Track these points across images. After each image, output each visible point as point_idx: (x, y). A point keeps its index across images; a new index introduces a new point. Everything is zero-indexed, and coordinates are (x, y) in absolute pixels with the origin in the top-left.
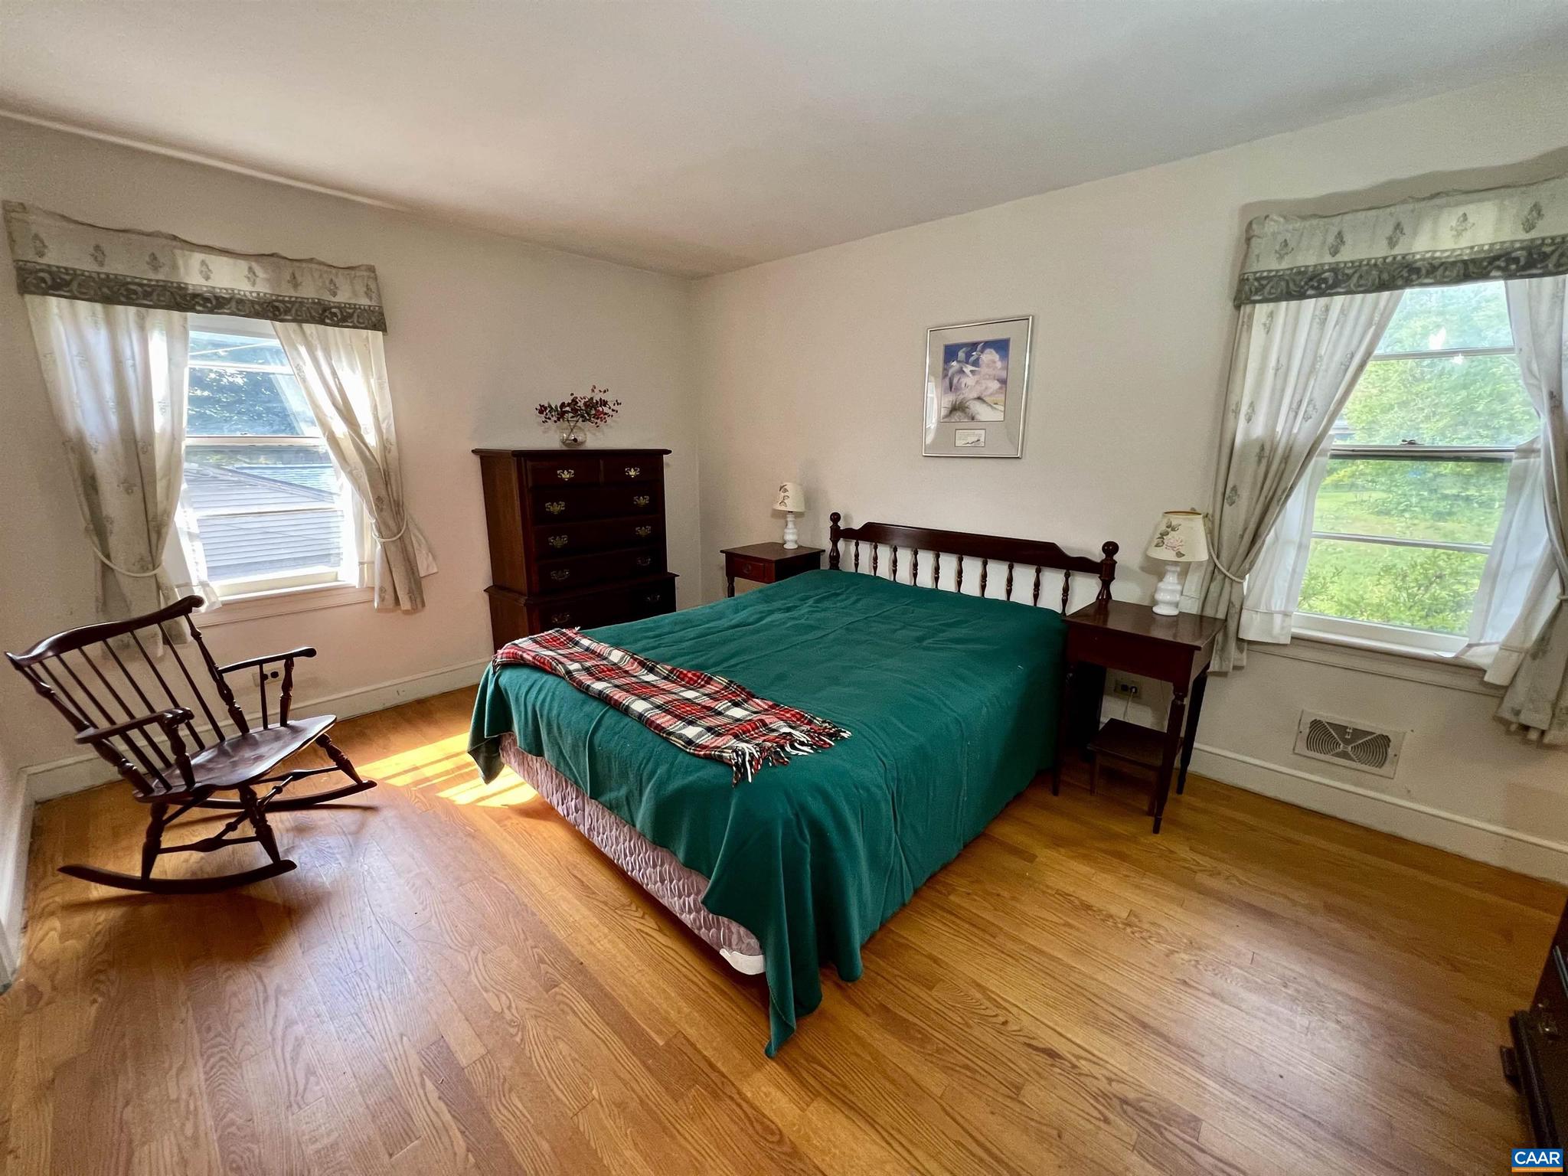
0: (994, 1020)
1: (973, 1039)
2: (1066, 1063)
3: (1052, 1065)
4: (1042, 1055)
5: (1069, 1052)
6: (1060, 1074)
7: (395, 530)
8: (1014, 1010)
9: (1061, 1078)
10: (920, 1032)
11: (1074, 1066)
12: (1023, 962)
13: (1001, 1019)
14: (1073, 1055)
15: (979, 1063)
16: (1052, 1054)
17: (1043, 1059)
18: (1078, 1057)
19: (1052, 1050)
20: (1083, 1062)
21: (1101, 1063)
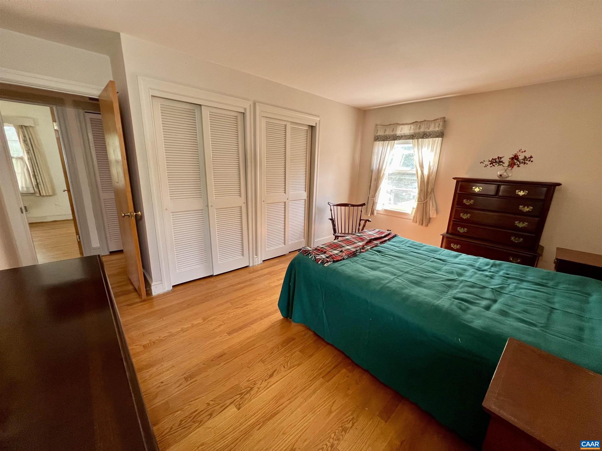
0: (286, 364)
1: (280, 357)
2: (267, 378)
3: (268, 374)
4: (272, 373)
5: (270, 381)
6: (264, 375)
7: (423, 200)
8: (289, 371)
9: (263, 375)
10: (285, 345)
11: (266, 380)
12: (309, 383)
13: (286, 367)
14: (269, 382)
15: (273, 356)
16: (271, 376)
17: (270, 373)
18: (268, 383)
19: (272, 377)
20: (266, 383)
21: (265, 389)
